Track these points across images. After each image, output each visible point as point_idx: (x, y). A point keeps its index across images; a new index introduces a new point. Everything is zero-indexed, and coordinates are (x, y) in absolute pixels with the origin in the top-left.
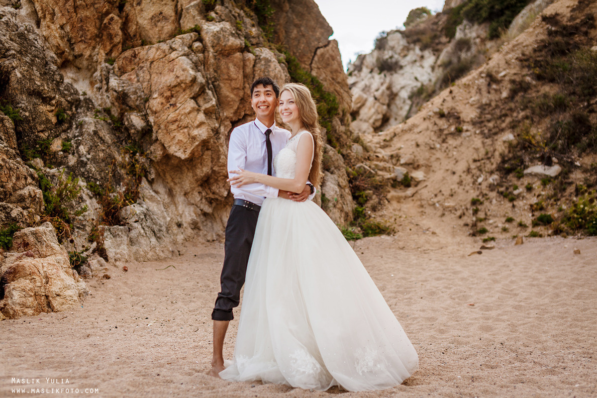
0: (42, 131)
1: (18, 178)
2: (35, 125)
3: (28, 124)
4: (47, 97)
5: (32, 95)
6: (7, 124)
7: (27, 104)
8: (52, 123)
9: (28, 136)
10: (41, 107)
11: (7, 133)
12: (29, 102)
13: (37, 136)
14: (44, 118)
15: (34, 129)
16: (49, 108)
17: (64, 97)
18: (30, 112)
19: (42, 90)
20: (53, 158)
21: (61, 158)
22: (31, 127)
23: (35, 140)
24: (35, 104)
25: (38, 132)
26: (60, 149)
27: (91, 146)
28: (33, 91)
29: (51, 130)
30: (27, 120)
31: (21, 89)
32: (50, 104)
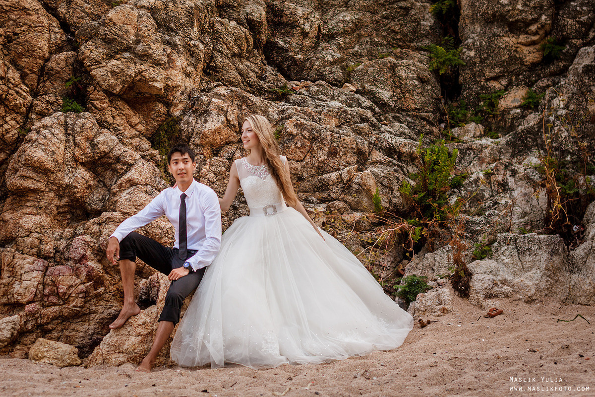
0: (496, 78)
1: (333, 153)
2: (481, 71)
3: (472, 70)
4: (517, 21)
5: (492, 23)
6: (403, 74)
7: (476, 38)
8: (522, 63)
9: (469, 88)
10: (506, 39)
11: (400, 87)
12: (482, 35)
13: (482, 87)
14: (507, 56)
15: (480, 76)
16: (522, 38)
17: (574, 18)
18: (479, 50)
19: (509, 11)
20: (500, 120)
21: (513, 119)
22: (475, 74)
23: (478, 94)
24: (494, 35)
25: (487, 80)
26: (517, 104)
27: (573, 94)
28: (494, 15)
29: (517, 75)
30: (471, 64)
31: (473, 15)
32: (527, 33)
